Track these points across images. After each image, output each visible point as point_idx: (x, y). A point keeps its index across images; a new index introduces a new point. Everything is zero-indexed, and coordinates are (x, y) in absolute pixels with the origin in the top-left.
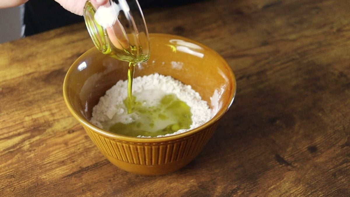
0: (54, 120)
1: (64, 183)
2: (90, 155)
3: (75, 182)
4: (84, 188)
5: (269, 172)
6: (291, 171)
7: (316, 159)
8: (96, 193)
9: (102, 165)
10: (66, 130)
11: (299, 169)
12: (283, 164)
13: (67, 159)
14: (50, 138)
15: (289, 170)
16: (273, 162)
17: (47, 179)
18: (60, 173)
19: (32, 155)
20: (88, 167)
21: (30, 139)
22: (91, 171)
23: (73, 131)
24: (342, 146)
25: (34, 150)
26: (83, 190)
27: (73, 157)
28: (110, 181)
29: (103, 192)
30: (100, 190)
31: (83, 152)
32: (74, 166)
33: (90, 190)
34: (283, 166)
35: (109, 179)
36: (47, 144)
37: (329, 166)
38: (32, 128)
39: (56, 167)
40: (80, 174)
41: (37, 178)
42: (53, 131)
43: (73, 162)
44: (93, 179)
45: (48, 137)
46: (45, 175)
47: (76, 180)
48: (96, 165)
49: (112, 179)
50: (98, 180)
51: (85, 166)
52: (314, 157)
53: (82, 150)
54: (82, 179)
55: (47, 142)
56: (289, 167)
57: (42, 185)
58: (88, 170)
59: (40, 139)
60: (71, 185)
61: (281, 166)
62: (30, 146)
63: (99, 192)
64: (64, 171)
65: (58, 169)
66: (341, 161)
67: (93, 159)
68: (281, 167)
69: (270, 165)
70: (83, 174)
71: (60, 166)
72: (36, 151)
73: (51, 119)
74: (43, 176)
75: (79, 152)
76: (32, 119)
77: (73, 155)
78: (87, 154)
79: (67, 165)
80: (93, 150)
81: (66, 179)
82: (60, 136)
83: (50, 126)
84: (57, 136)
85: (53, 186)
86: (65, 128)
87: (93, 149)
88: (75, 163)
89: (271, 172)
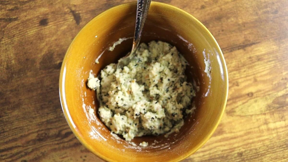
0: (265, 114)
1: (258, 37)
2: (236, 62)
3: (250, 35)
4: (243, 28)
5: (92, 9)
6: (73, 5)
7: (47, 11)
8: (235, 21)
9: (228, 48)
10: (254, 98)
11: (67, 5)
12: (77, 14)
13: (255, 62)
14: (269, 91)
15: (75, 6)
16: (85, 17)
17: (271, 44)
18: (261, 48)
19: (284, 73)
20: (239, 49)
21: (286, 93)
22: (237, 45)
23: (248, 95)
24: (16, 19)
25: (283, 79)
26: (244, 26)
27: (250, 64)
28: (223, 31)
29: (229, 20)
30: (231, 23)
31: (241, 67)
32: (250, 53)
33: (239, 25)
34: (78, 11)
35: (223, 32)
36: (272, 84)
37: (40, 2)
38: (285, 108)
39: (264, 55)
40: (246, 43)
41: (280, 47)
42: (266, 99)
43: (250, 58)
44: (236, 35)
45: (271, 92)
46: (273, 48)
47: (249, 37)
48: (232, 50)
49: (221, 32)
50: (232, 33)
51: (241, 51)
52: (48, 14)
53: (242, 69)
54: (245, 38)
55: (271, 86)
56: (73, 9)
57: (276, 39)
58: (240, 46)
59: (278, 92)
60: (253, 33)
61: (80, 12)
62: (286, 85)
63: (232, 21)
64: (258, 50)
65: (263, 53)
66: (27, 4)
67: (234, 57)
68: (80, 10)
69: (88, 15)
70: (244, 43)
71: (261, 55)
72: (281, 78)
73: (268, 117)
74: (275, 47)
75: (245, 68)
76: (285, 120)
77: (250, 66)
78: (238, 64)
79: (256, 56)
80: (233, 67)
81: (257, 40)
82: (260, 91)
83: (269, 107)
84: (262, 92)
85: (267, 35)
86: (256, 101)
87: (233, 69)
88: (249, 56)
89: (91, 8)
